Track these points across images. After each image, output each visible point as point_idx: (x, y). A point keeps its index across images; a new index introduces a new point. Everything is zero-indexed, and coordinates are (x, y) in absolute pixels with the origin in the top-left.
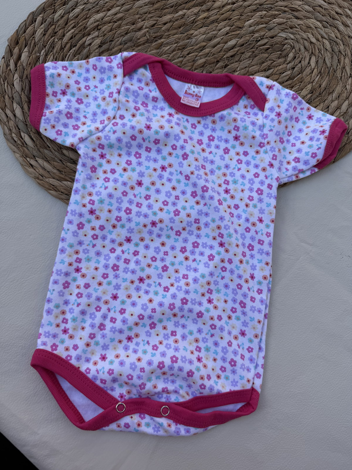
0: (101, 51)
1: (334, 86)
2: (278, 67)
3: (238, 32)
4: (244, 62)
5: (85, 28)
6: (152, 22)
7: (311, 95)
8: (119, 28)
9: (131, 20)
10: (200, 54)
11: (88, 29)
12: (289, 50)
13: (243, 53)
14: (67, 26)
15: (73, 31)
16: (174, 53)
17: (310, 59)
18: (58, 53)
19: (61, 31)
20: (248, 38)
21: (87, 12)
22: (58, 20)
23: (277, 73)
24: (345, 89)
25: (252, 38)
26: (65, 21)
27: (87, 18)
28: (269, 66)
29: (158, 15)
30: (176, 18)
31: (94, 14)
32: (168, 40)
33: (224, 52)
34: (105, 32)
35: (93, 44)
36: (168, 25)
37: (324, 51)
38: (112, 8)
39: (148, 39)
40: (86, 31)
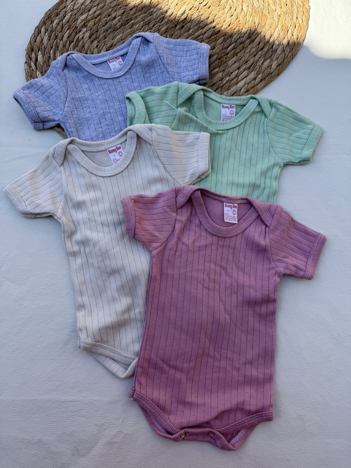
5: (76, 28)
6: (122, 11)
8: (100, 21)
9: (107, 13)
10: (162, 23)
11: (79, 27)
14: (63, 30)
15: (68, 32)
16: (143, 28)
18: (62, 50)
19: (60, 34)
21: (75, 16)
22: (56, 27)
25: (196, 3)
26: (61, 27)
27: (76, 20)
31: (80, 16)
32: (136, 20)
34: (91, 27)
35: (85, 37)
38: (91, 9)
39: (122, 23)
40: (78, 29)
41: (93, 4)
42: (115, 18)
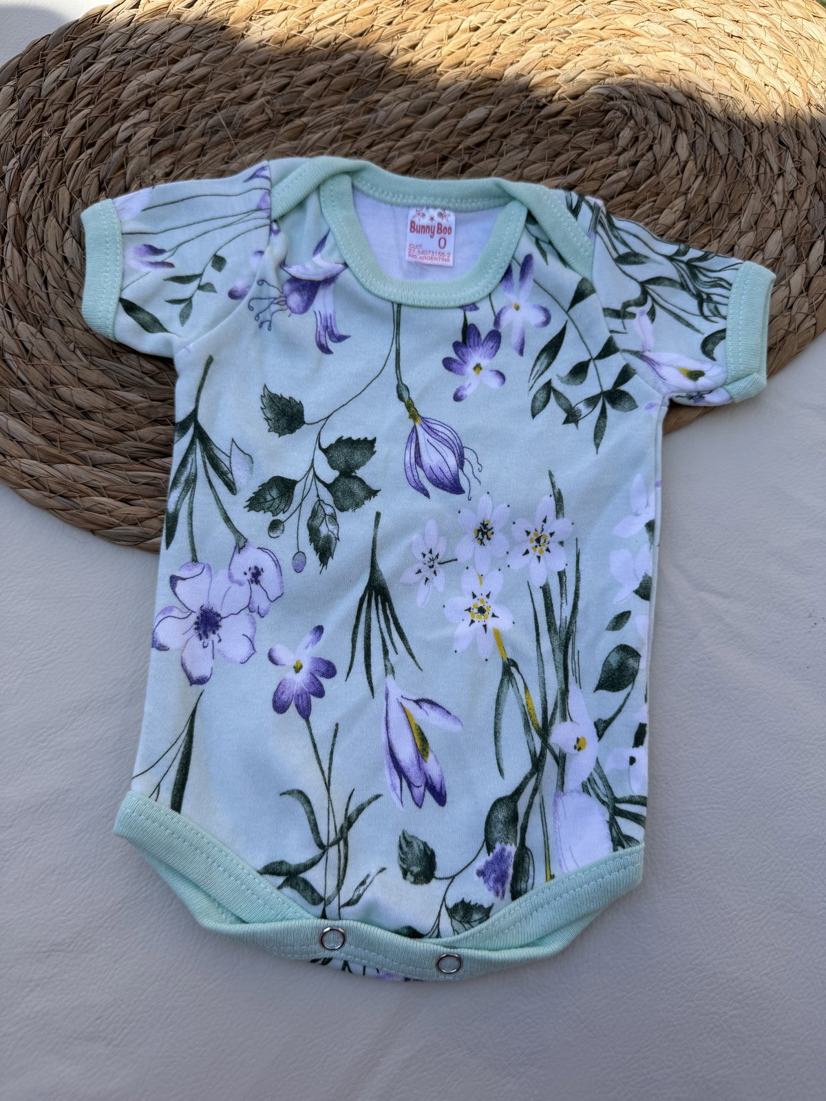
0: (154, 152)
1: (743, 199)
2: (595, 164)
3: (490, 91)
4: (510, 157)
5: (116, 103)
6: (278, 81)
7: (684, 222)
8: (200, 99)
9: (228, 79)
10: (400, 144)
11: (124, 104)
12: (620, 124)
13: (505, 136)
14: (73, 102)
15: (86, 111)
17: (675, 139)
18: (48, 164)
19: (57, 114)
20: (516, 101)
21: (123, 68)
22: (53, 91)
23: (595, 176)
24: (770, 203)
25: (525, 102)
26: (67, 92)
27: (122, 82)
28: (573, 162)
29: (294, 66)
30: (338, 69)
31: (139, 73)
32: (319, 119)
33: (457, 136)
34: (165, 111)
35: (134, 139)
36: (319, 86)
37: (706, 119)
38: (182, 58)
39: (270, 119)
40: (119, 110)
41: (190, 44)
42: (250, 98)
